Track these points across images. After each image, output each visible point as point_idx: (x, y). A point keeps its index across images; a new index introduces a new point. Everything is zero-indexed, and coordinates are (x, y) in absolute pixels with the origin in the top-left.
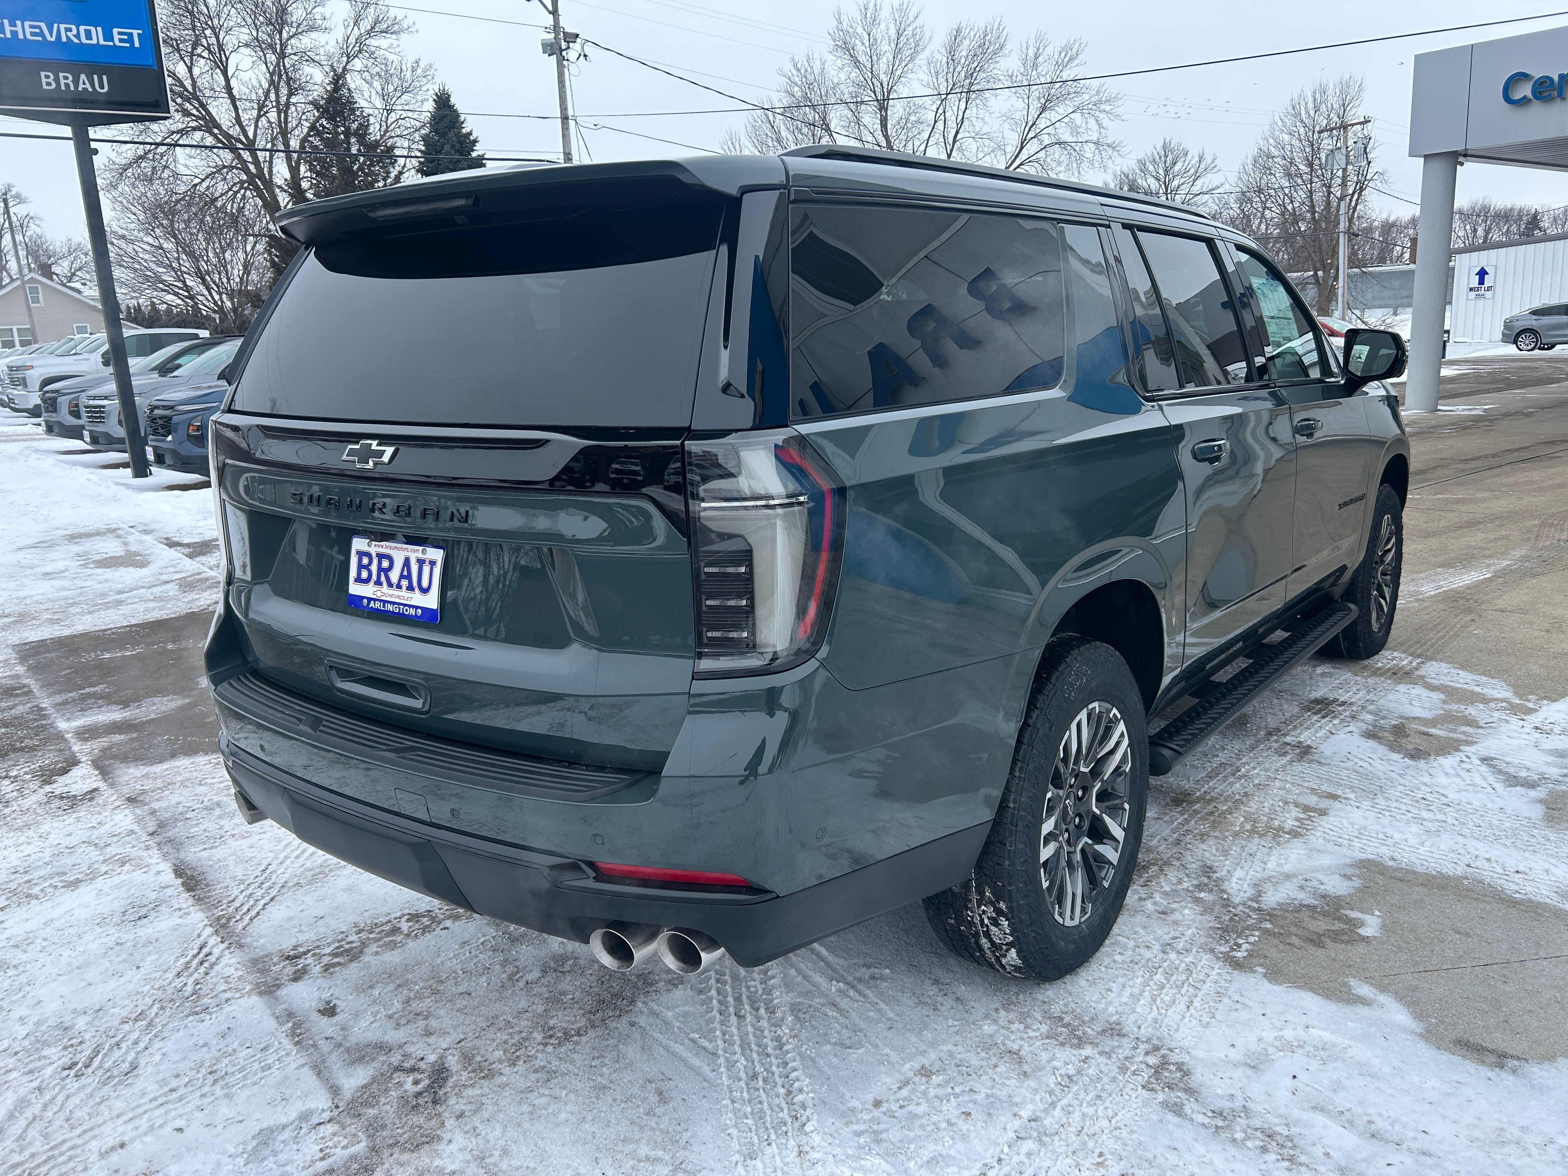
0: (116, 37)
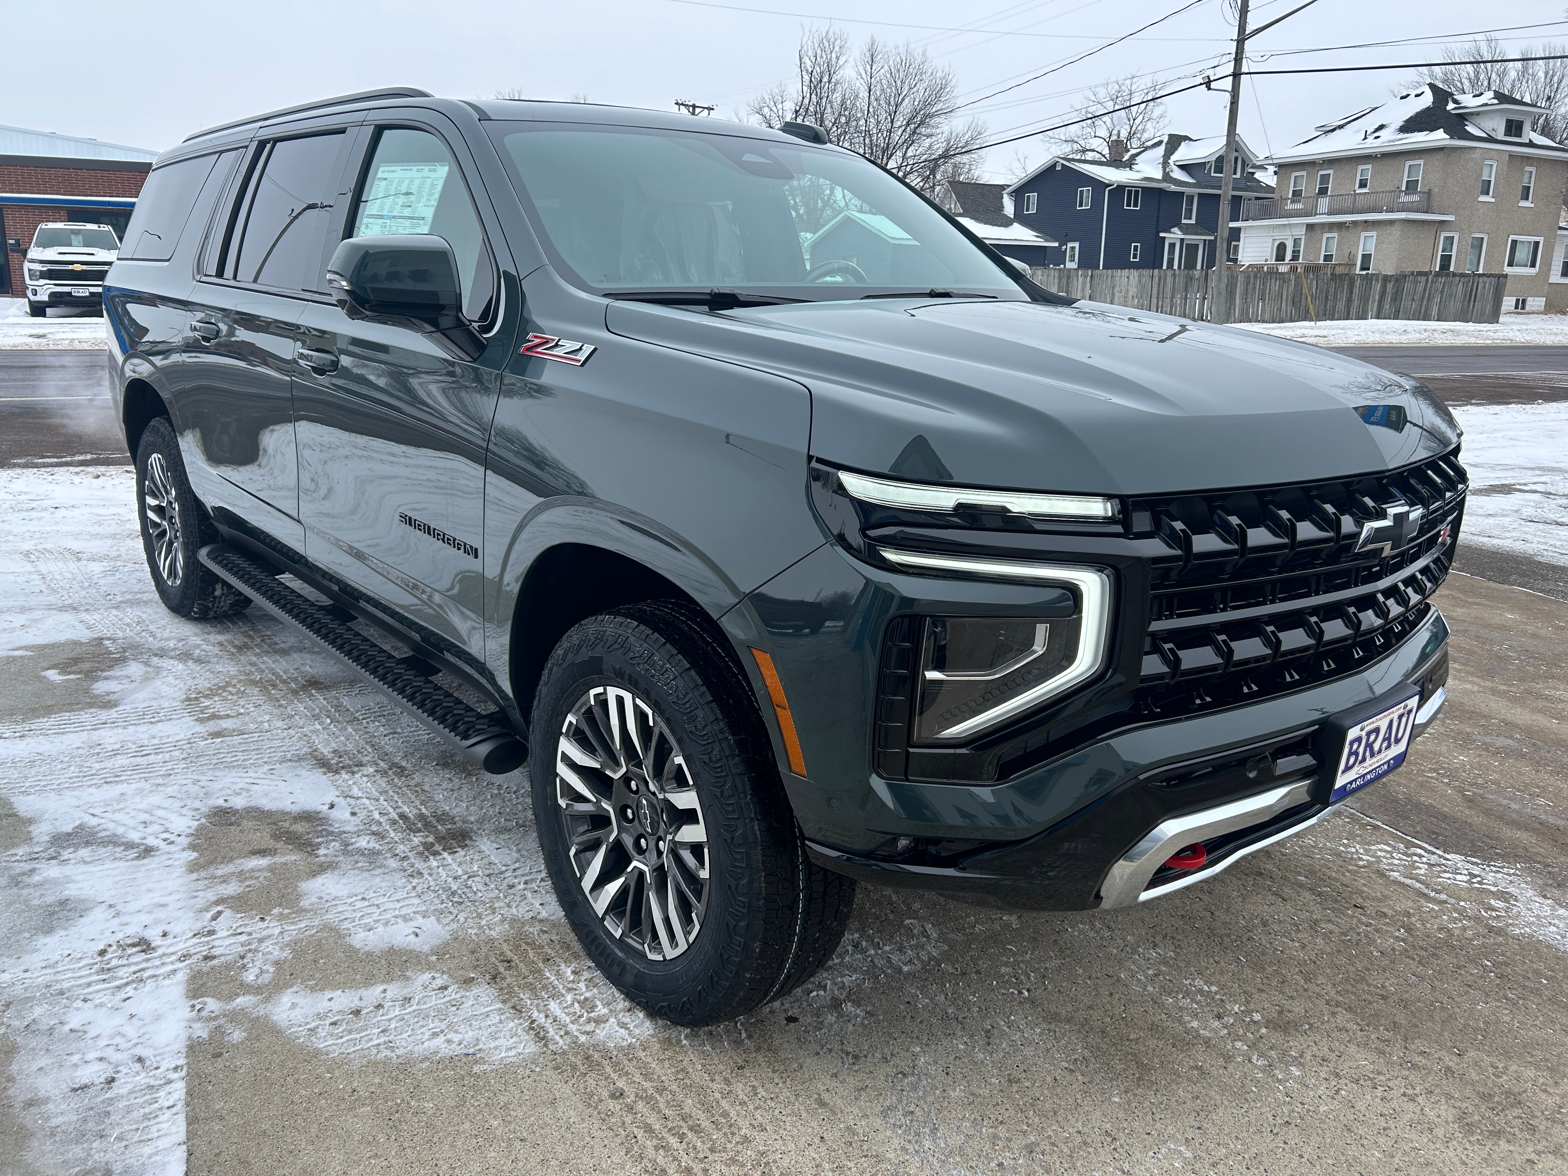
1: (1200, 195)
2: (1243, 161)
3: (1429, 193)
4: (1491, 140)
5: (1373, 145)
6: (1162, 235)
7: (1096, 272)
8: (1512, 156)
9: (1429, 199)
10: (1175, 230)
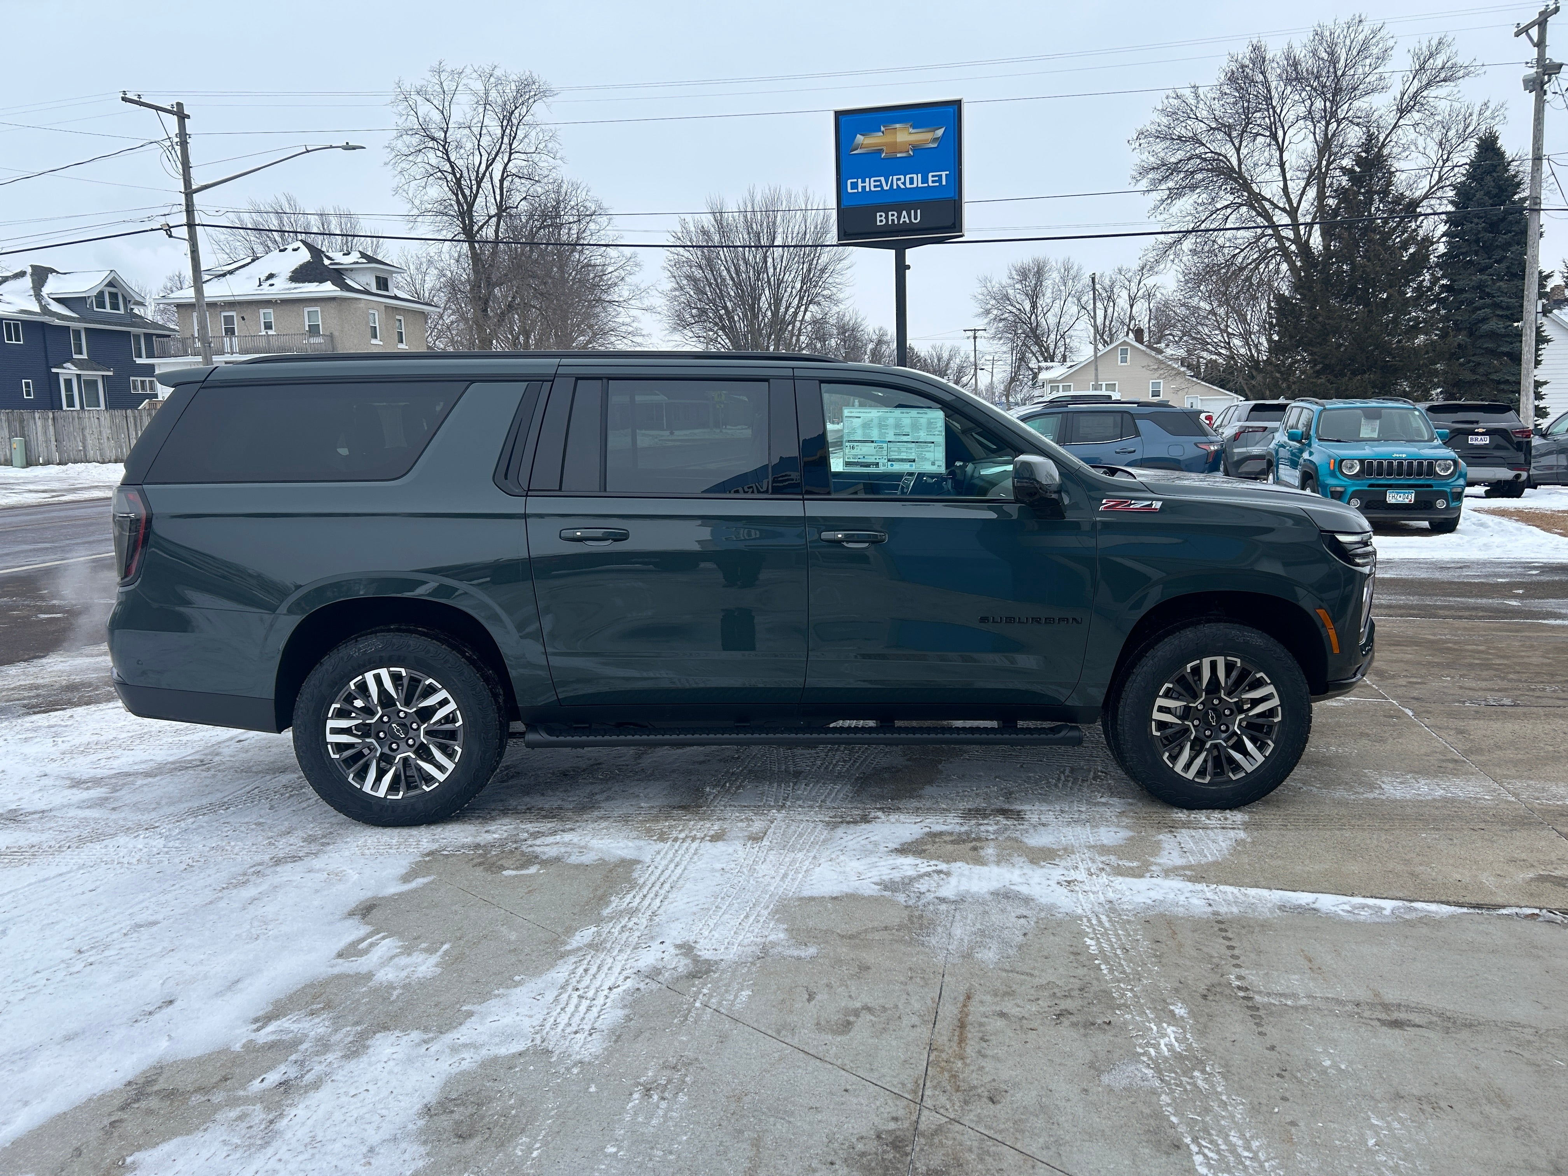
0: (930, 179)
1: (86, 329)
2: (124, 298)
3: (331, 336)
4: (367, 292)
5: (268, 292)
6: (54, 370)
7: (58, 414)
8: (387, 307)
9: (332, 341)
10: (68, 365)
